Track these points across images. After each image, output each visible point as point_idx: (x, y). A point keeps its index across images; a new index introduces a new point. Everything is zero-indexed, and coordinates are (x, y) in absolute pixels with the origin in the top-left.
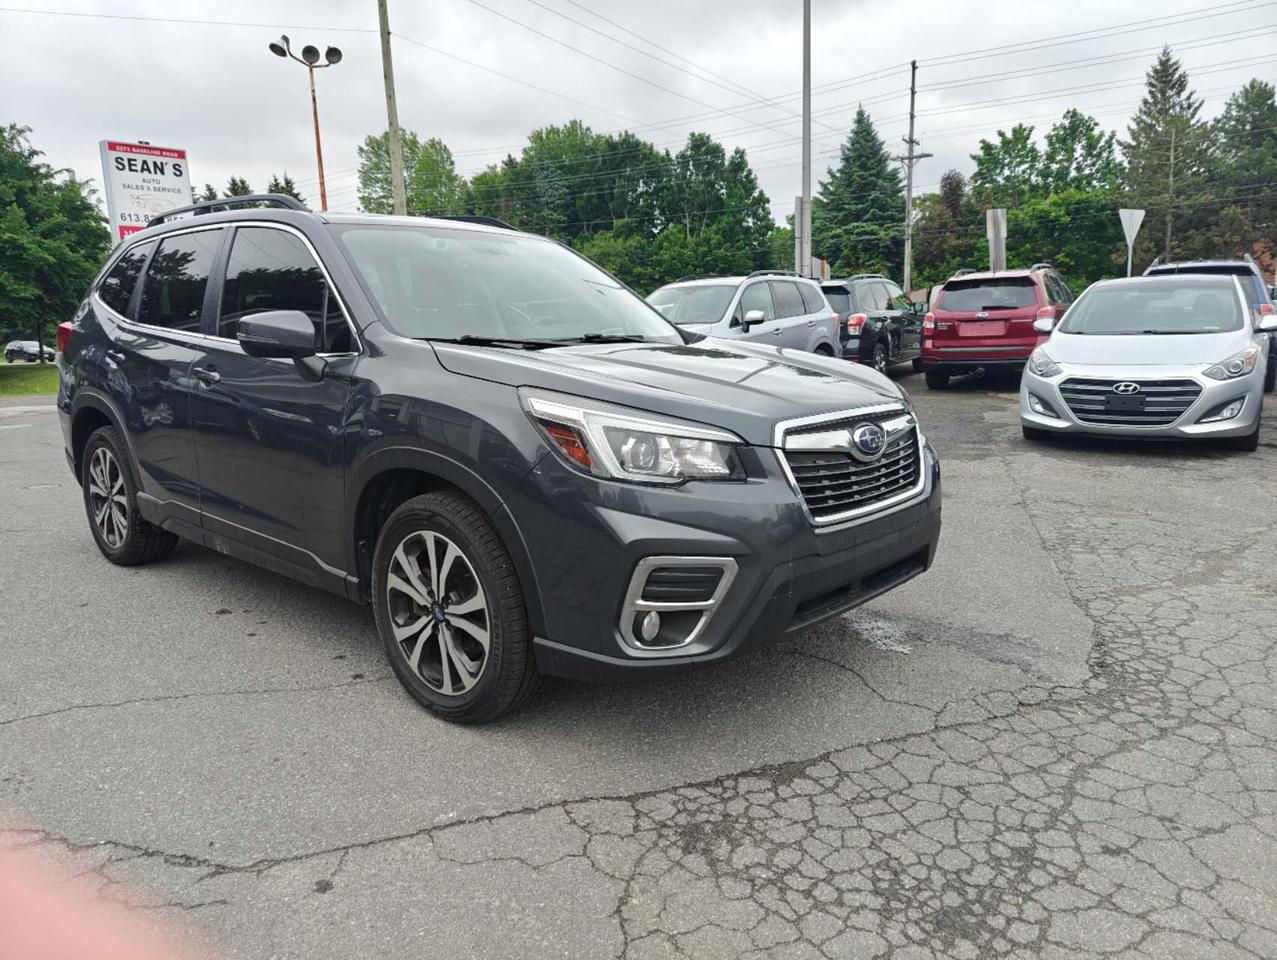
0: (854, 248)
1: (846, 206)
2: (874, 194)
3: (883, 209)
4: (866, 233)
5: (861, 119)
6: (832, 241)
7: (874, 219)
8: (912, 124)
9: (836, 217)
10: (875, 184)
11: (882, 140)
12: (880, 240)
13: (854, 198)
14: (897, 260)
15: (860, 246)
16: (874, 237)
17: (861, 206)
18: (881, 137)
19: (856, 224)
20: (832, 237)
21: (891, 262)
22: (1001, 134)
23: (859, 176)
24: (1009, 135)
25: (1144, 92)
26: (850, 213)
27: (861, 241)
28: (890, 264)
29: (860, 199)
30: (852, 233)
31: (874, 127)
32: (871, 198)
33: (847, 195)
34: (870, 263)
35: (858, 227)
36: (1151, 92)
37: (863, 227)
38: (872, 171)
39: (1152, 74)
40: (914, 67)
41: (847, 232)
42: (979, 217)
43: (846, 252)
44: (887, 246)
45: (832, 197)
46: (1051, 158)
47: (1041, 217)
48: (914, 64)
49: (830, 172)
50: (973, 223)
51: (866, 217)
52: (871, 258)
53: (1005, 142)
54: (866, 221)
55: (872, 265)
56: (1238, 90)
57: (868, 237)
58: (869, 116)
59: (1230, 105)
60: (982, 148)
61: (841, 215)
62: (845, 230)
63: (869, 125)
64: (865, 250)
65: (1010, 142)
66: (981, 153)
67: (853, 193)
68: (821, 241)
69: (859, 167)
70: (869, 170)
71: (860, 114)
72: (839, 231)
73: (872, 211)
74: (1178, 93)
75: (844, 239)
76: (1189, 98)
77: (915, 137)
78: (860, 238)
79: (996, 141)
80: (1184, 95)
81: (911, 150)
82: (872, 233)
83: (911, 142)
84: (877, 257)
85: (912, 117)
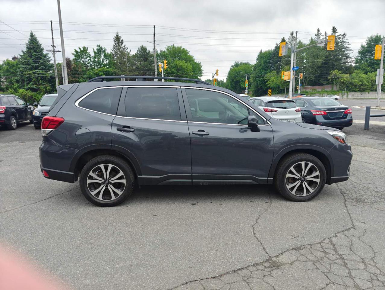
0: (37, 78)
1: (31, 64)
2: (41, 61)
3: (45, 66)
4: (41, 74)
5: (32, 35)
6: (28, 75)
7: (42, 69)
8: (53, 41)
9: (28, 67)
10: (41, 58)
11: (41, 43)
12: (46, 76)
13: (33, 62)
14: (53, 83)
15: (39, 78)
16: (44, 75)
17: (36, 65)
18: (40, 42)
19: (37, 70)
20: (28, 74)
21: (51, 84)
22: (80, 49)
23: (34, 54)
24: (82, 49)
25: (113, 43)
26: (33, 66)
27: (40, 76)
28: (50, 85)
29: (35, 62)
30: (35, 73)
31: (37, 39)
32: (40, 62)
33: (31, 61)
34: (44, 84)
35: (37, 71)
36: (115, 43)
37: (39, 72)
38: (39, 53)
39: (115, 38)
40: (51, 23)
41: (34, 73)
42: (78, 72)
43: (34, 80)
44: (49, 79)
45: (25, 60)
46: (95, 57)
47: (97, 74)
48: (51, 21)
49: (23, 52)
50: (76, 74)
51: (40, 68)
52: (44, 82)
53: (81, 51)
54: (40, 70)
55: (45, 84)
56: (139, 47)
57: (42, 75)
58: (35, 35)
59: (138, 50)
60: (75, 52)
61: (30, 67)
62: (32, 72)
63: (36, 38)
64: (41, 79)
65: (83, 51)
66: (75, 53)
67: (33, 60)
68: (23, 75)
69: (34, 51)
70: (38, 53)
71: (32, 33)
72: (30, 72)
73: (41, 66)
74: (121, 45)
75: (32, 75)
76: (124, 46)
77: (54, 45)
78: (39, 75)
79: (79, 50)
80: (123, 45)
81: (54, 49)
82: (43, 74)
83: (54, 46)
84: (46, 82)
85: (53, 38)
